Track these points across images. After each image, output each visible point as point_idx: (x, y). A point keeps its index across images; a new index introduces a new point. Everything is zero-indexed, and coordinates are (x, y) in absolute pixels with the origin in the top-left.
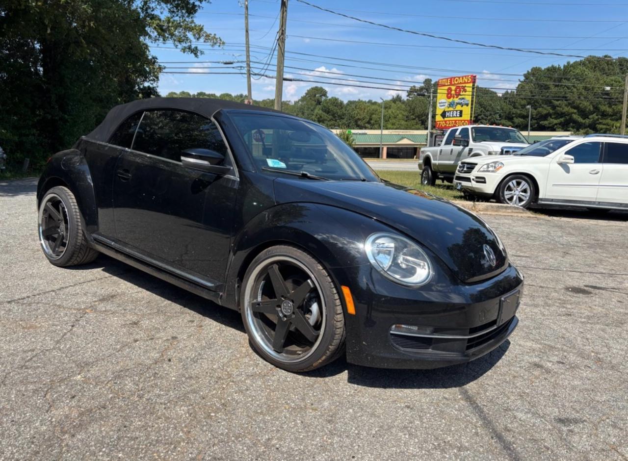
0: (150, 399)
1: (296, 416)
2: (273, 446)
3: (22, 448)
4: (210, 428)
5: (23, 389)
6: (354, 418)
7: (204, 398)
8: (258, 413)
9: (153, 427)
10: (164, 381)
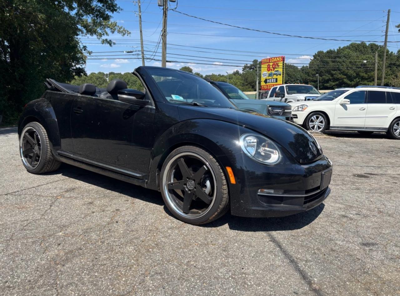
0: (109, 243)
1: (203, 249)
2: (192, 265)
3: (31, 274)
4: (150, 257)
5: (25, 242)
6: (238, 248)
7: (143, 242)
8: (179, 248)
9: (114, 258)
10: (116, 233)
